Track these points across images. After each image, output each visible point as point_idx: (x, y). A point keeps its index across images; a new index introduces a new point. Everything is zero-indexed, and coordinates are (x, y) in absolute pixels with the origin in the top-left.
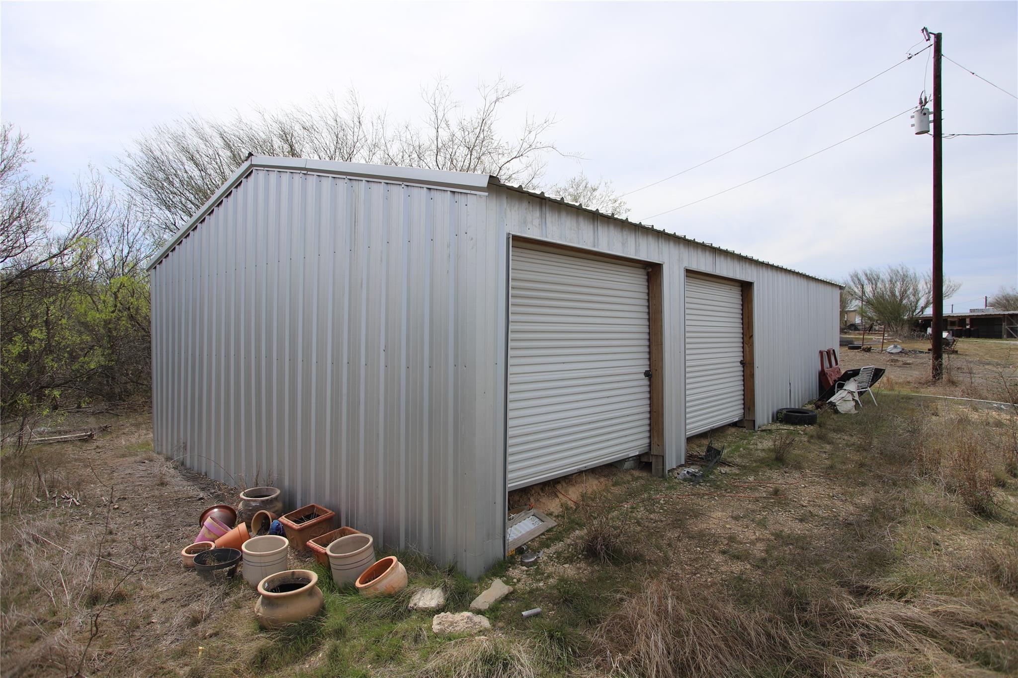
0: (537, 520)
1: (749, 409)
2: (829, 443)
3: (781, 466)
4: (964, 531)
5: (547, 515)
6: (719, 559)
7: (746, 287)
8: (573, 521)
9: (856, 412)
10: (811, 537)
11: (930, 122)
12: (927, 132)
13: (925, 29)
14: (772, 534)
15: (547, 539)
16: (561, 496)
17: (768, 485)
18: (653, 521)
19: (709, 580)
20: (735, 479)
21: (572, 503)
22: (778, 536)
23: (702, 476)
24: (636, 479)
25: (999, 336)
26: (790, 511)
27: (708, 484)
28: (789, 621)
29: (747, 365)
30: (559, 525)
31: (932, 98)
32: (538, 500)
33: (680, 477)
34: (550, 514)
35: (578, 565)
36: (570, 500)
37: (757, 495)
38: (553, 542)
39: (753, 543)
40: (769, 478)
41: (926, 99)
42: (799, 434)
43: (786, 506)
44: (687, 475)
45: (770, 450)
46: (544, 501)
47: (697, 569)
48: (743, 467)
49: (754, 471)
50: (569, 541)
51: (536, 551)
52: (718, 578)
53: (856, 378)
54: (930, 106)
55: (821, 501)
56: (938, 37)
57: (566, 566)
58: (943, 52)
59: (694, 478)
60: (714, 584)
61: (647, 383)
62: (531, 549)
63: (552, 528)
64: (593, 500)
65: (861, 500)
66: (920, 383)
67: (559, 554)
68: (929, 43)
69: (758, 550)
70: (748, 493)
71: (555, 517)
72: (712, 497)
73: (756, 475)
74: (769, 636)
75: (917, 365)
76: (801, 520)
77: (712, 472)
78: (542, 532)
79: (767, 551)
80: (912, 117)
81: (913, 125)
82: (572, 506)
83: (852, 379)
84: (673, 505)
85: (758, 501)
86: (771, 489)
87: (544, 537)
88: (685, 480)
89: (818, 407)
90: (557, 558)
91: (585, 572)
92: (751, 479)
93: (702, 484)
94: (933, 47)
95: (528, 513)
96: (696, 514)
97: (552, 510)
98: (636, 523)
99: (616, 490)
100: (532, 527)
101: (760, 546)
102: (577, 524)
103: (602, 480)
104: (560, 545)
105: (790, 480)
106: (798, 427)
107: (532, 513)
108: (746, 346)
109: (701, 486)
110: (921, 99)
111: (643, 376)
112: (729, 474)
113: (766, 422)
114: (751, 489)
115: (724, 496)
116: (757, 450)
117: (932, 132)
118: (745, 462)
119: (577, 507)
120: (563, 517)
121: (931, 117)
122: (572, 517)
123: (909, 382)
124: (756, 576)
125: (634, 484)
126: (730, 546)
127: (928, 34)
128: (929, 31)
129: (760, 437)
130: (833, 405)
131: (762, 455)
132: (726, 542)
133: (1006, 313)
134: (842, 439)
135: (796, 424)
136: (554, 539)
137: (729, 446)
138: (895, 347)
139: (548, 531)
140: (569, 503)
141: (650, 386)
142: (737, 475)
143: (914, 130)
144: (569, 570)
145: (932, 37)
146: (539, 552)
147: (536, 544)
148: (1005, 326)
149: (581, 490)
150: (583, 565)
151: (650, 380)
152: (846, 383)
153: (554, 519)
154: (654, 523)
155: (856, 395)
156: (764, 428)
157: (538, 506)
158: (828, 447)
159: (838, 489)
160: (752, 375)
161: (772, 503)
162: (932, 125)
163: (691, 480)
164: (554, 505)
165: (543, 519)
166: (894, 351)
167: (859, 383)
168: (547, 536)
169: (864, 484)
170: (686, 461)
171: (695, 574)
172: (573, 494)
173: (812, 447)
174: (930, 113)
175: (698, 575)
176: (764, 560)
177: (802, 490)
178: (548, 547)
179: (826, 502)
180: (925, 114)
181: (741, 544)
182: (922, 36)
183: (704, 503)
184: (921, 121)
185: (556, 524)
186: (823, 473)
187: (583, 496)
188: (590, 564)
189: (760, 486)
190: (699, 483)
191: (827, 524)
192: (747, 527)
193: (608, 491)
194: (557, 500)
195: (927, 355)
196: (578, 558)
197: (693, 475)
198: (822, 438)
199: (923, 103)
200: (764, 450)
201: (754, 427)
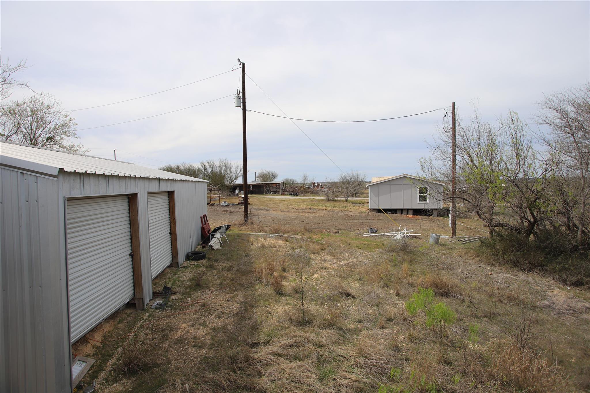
0: (82, 362)
1: (175, 257)
2: (215, 269)
3: (200, 289)
4: (277, 304)
5: (86, 357)
6: (192, 350)
7: (171, 194)
8: (104, 355)
9: (221, 248)
10: (226, 325)
11: (241, 102)
12: (240, 107)
13: (239, 60)
14: (211, 329)
15: (93, 372)
16: (91, 341)
17: (198, 301)
18: (151, 340)
19: (193, 363)
20: (182, 302)
21: (99, 343)
22: (214, 329)
23: (165, 304)
24: (129, 315)
25: (262, 194)
26: (213, 314)
27: (169, 308)
28: (234, 370)
29: (173, 234)
30: (97, 361)
31: (242, 91)
32: (77, 349)
33: (152, 307)
34: (88, 356)
35: (122, 381)
36: (97, 341)
37: (195, 309)
38: (98, 373)
39: (204, 337)
40: (197, 297)
41: (239, 92)
42: (200, 266)
43: (210, 311)
44: (157, 305)
45: (191, 280)
46: (81, 348)
47: (185, 360)
48: (182, 294)
49: (189, 294)
50: (109, 369)
51: (90, 383)
52: (196, 361)
53: (219, 231)
54: (241, 95)
55: (224, 304)
56: (244, 64)
57: (115, 385)
58: (246, 72)
59: (161, 306)
60: (195, 365)
61: (131, 259)
62: (86, 383)
63: (93, 364)
64: (111, 337)
65: (238, 299)
66: (240, 224)
67: (107, 380)
68: (240, 66)
69: (208, 340)
70: (191, 309)
71: (92, 356)
72: (175, 316)
73: (191, 297)
74: (229, 380)
75: (235, 212)
76: (219, 317)
77: (169, 300)
78: (88, 370)
79: (212, 339)
80: (234, 98)
81: (234, 103)
82: (100, 345)
83: (218, 232)
84: (157, 326)
85: (197, 312)
86: (201, 304)
87: (91, 372)
88: (156, 308)
89: (203, 247)
90: (106, 382)
91: (128, 384)
92: (189, 300)
93: (166, 309)
94: (242, 68)
95: (75, 361)
96: (172, 329)
97: (89, 352)
98: (143, 343)
99: (121, 326)
100: (80, 368)
101: (209, 337)
102: (108, 356)
103: (111, 322)
104: (104, 373)
105: (207, 296)
106: (199, 262)
107: (77, 360)
108: (172, 224)
109: (166, 310)
110: (238, 91)
111: (129, 256)
112: (178, 299)
113: (183, 262)
114: (191, 306)
115: (181, 314)
116: (184, 281)
117: (242, 107)
118: (182, 290)
119: (103, 345)
120: (97, 354)
121: (242, 100)
122: (103, 352)
123: (235, 224)
124: (211, 353)
125: (129, 319)
126: (195, 342)
127: (240, 62)
128: (241, 61)
129: (183, 272)
130: (211, 246)
131: (188, 283)
132: (193, 340)
133: (265, 183)
134: (220, 265)
135: (197, 260)
136: (99, 371)
137: (170, 281)
138: (225, 202)
139: (91, 367)
140: (98, 344)
141: (132, 261)
142: (182, 299)
143: (235, 105)
144: (118, 387)
145: (242, 63)
146: (92, 383)
147: (88, 379)
148: (265, 189)
149: (101, 333)
150: (124, 380)
151: (132, 258)
152: (215, 234)
153: (92, 357)
154: (152, 340)
155: (220, 239)
156: (183, 265)
157: (78, 353)
158: (215, 271)
159: (228, 296)
160: (176, 239)
161: (204, 311)
162: (242, 104)
163: (159, 308)
164: (88, 349)
165: (86, 361)
166: (225, 205)
167: (221, 233)
168: (92, 371)
169: (237, 290)
170: (153, 297)
171: (185, 363)
172: (98, 337)
173: (209, 273)
174: (241, 98)
175: (187, 363)
176: (213, 344)
177: (214, 300)
178: (97, 377)
179: (226, 304)
180: (239, 98)
181: (200, 339)
182: (238, 62)
183: (174, 321)
184: (238, 101)
185: (95, 361)
186: (218, 288)
187: (104, 336)
188: (129, 378)
189: (195, 303)
190: (164, 309)
191: (230, 316)
192: (199, 329)
193: (117, 328)
194: (90, 345)
195: (238, 206)
196: (119, 377)
197: (160, 305)
198: (211, 267)
199: (238, 93)
200: (188, 280)
201: (178, 266)
